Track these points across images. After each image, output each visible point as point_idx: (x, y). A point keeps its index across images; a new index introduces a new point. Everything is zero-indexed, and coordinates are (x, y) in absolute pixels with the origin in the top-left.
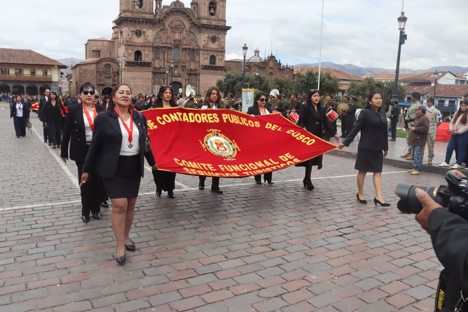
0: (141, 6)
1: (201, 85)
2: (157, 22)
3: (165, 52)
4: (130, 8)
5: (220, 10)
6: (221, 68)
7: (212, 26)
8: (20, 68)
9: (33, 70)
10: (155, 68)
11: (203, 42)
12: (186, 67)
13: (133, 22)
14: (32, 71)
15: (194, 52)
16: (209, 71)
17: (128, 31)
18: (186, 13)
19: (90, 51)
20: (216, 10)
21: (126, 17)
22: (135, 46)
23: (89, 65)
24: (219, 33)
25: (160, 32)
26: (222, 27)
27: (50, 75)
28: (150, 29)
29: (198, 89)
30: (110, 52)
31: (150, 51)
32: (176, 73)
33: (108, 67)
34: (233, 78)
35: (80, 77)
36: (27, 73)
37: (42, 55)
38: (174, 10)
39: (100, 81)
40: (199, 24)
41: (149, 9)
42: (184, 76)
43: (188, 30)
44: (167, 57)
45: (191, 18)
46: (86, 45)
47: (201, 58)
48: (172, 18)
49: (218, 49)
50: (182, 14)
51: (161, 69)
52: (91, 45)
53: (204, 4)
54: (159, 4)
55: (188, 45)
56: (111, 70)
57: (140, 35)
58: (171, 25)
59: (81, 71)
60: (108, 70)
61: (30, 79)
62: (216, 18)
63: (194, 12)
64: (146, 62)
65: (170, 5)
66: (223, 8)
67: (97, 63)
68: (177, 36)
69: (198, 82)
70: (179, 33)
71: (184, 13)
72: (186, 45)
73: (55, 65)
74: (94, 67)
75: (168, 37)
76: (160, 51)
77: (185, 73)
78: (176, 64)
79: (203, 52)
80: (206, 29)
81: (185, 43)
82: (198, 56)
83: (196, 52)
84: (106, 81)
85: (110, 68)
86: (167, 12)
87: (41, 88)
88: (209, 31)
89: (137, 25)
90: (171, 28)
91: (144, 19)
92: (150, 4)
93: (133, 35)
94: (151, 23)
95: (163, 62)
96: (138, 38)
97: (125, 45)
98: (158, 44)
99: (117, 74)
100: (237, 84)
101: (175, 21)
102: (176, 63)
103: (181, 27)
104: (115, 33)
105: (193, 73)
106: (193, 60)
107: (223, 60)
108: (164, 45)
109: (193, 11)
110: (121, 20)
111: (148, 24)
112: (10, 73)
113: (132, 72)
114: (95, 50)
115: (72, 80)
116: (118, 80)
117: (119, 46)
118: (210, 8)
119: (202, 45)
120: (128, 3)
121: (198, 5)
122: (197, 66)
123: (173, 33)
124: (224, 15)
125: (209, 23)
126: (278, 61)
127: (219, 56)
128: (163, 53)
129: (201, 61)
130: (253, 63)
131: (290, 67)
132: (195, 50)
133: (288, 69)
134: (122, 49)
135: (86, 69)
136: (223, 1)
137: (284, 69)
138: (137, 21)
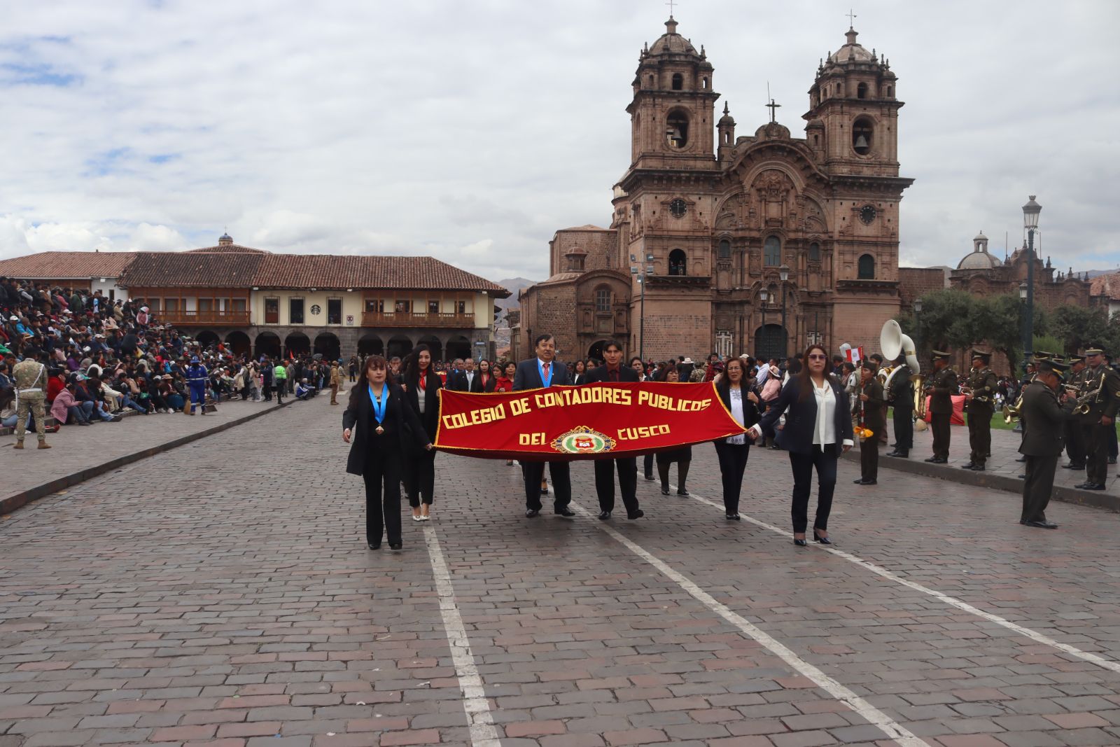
0: (682, 142)
1: (835, 333)
2: (723, 178)
3: (744, 250)
4: (657, 148)
5: (881, 138)
6: (888, 288)
7: (862, 180)
8: (407, 299)
9: (434, 302)
10: (718, 291)
11: (842, 220)
12: (797, 287)
13: (664, 182)
14: (432, 304)
15: (816, 247)
16: (858, 296)
17: (653, 204)
18: (796, 153)
19: (561, 258)
20: (872, 140)
21: (648, 171)
22: (670, 238)
23: (559, 289)
24: (882, 197)
25: (730, 203)
26: (890, 182)
27: (471, 312)
28: (707, 197)
30: (608, 258)
31: (708, 250)
32: (772, 302)
33: (604, 293)
34: (942, 308)
35: (538, 318)
36: (420, 309)
37: (455, 268)
38: (764, 145)
39: (584, 326)
40: (829, 177)
41: (702, 148)
42: (792, 310)
43: (800, 194)
44: (750, 264)
45: (807, 164)
46: (551, 243)
47: (836, 263)
48: (761, 167)
49: (880, 239)
50: (785, 154)
51: (734, 295)
52: (564, 243)
53: (842, 126)
54: (728, 133)
55: (802, 231)
56: (612, 298)
57: (682, 211)
58: (759, 185)
59: (541, 303)
60: (604, 300)
61: (426, 323)
62: (873, 159)
63: (816, 148)
64: (696, 278)
65: (753, 135)
66: (890, 133)
67: (578, 283)
68: (774, 210)
69: (828, 324)
70: (776, 202)
71: (791, 152)
72: (796, 231)
73: (483, 290)
74: (570, 292)
75: (750, 213)
76: (732, 250)
77: (794, 304)
78: (772, 280)
79: (842, 247)
80: (846, 188)
81: (793, 226)
82: (829, 258)
83: (822, 247)
84: (598, 325)
85: (609, 295)
86: (749, 152)
87: (449, 344)
88: (855, 193)
89: (673, 187)
90: (759, 190)
91: (691, 172)
92: (706, 136)
93: (665, 213)
94: (710, 180)
95: (739, 275)
96: (678, 218)
97: (647, 237)
98: (726, 232)
99: (625, 308)
100: (954, 325)
101: (769, 172)
102: (772, 277)
103: (783, 188)
104: (620, 212)
105: (814, 301)
106: (816, 269)
107: (893, 265)
108: (740, 234)
109: (812, 147)
110: (636, 176)
111: (701, 183)
112: (385, 311)
113: (664, 303)
114: (573, 253)
115: (518, 325)
116: (628, 323)
117: (630, 240)
118: (856, 136)
119: (837, 229)
120: (652, 137)
121: (826, 130)
122: (826, 284)
123: (763, 202)
124: (893, 151)
125: (856, 173)
126: (1045, 263)
127: (884, 257)
128: (739, 254)
129: (836, 270)
130: (972, 272)
131: (1079, 278)
132: (819, 244)
133: (1074, 284)
134: (638, 248)
135: (553, 297)
136: (889, 116)
137: (1062, 284)
138: (675, 178)
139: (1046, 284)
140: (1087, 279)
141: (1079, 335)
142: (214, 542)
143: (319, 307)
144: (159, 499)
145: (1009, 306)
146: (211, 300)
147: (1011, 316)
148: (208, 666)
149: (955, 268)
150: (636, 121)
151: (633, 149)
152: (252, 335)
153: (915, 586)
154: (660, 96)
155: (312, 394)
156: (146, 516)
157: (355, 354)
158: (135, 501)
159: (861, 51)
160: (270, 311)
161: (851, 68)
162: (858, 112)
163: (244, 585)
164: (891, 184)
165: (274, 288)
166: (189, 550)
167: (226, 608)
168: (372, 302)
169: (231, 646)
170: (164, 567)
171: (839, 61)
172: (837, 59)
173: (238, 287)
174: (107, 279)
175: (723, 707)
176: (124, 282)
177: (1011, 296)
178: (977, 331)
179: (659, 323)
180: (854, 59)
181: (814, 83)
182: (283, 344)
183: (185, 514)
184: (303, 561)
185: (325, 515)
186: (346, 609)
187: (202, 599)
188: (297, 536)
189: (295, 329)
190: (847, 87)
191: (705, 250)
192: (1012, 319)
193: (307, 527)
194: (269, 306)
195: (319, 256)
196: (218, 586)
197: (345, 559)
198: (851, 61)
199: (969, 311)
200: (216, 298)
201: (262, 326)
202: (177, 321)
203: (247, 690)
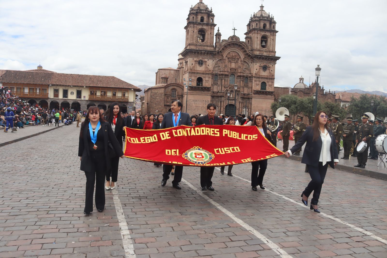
0: (203, 40)
1: (252, 108)
2: (216, 53)
3: (223, 78)
4: (194, 42)
5: (270, 43)
6: (271, 93)
7: (263, 57)
8: (105, 91)
9: (114, 92)
10: (213, 92)
11: (256, 70)
12: (240, 92)
13: (196, 54)
14: (114, 93)
15: (247, 79)
16: (260, 96)
17: (192, 61)
18: (241, 46)
19: (159, 78)
20: (267, 43)
21: (191, 50)
22: (197, 73)
23: (159, 89)
24: (270, 63)
25: (219, 62)
26: (272, 58)
27: (127, 96)
28: (211, 60)
29: (250, 111)
30: (176, 79)
32: (231, 97)
33: (174, 91)
34: (288, 101)
35: (151, 99)
36: (109, 94)
37: (122, 81)
38: (231, 43)
39: (167, 102)
41: (210, 43)
42: (238, 100)
43: (242, 60)
44: (224, 83)
45: (245, 50)
46: (156, 73)
47: (253, 84)
48: (229, 50)
49: (268, 77)
50: (238, 46)
51: (219, 94)
52: (161, 73)
53: (257, 38)
54: (219, 38)
55: (242, 73)
56: (177, 93)
57: (202, 64)
58: (229, 56)
59: (152, 94)
60: (174, 94)
61: (112, 99)
62: (267, 50)
64: (206, 87)
65: (227, 39)
66: (273, 41)
67: (165, 87)
68: (233, 65)
69: (250, 105)
70: (234, 63)
72: (241, 73)
73: (132, 88)
74: (162, 91)
75: (225, 66)
76: (218, 78)
77: (239, 97)
79: (256, 79)
80: (258, 59)
81: (239, 71)
82: (251, 83)
83: (249, 79)
85: (176, 92)
86: (226, 45)
88: (261, 61)
89: (199, 56)
90: (228, 58)
91: (206, 51)
92: (211, 39)
93: (196, 64)
94: (212, 54)
95: (220, 87)
96: (200, 66)
97: (189, 72)
98: (217, 72)
99: (181, 97)
100: (292, 107)
101: (232, 52)
102: (232, 88)
103: (237, 58)
104: (180, 64)
105: (246, 97)
106: (246, 86)
107: (272, 86)
108: (222, 73)
109: (247, 44)
110: (187, 51)
111: (209, 55)
112: (97, 94)
113: (194, 95)
114: (164, 77)
115: (144, 101)
117: (184, 73)
118: (262, 41)
119: (254, 73)
120: (193, 38)
121: (252, 39)
122: (250, 91)
123: (230, 62)
124: (274, 47)
125: (261, 54)
126: (322, 87)
127: (270, 83)
128: (221, 80)
129: (253, 86)
130: (298, 89)
131: (332, 93)
132: (248, 77)
133: (331, 95)
134: (186, 76)
135: (156, 92)
136: (273, 35)
137: (327, 95)
138: (200, 53)
139: (322, 95)
140: (334, 93)
141: (332, 112)
142: (33, 175)
143: (73, 92)
144: (13, 159)
145: (310, 101)
146: (34, 88)
147: (310, 104)
148: (29, 219)
149: (293, 88)
150: (188, 32)
151: (186, 42)
152: (49, 101)
153: (275, 193)
154: (196, 24)
155: (70, 123)
156: (7, 165)
157: (86, 110)
158: (4, 160)
159: (265, 13)
160: (55, 93)
161: (261, 18)
162: (263, 33)
163: (43, 190)
164: (273, 58)
165: (57, 85)
166: (23, 177)
167: (37, 198)
168: (93, 91)
169: (38, 212)
170: (14, 184)
171: (257, 16)
172: (257, 15)
173: (44, 84)
175: (210, 233)
177: (311, 98)
178: (299, 109)
179: (193, 102)
180: (262, 15)
181: (249, 23)
182: (60, 105)
183: (22, 165)
184: (65, 182)
185: (74, 166)
186: (80, 199)
187: (27, 195)
188: (63, 173)
189: (65, 100)
190: (259, 25)
191: (209, 78)
192: (310, 106)
193: (67, 170)
194: (55, 92)
195: (74, 74)
196: (34, 190)
197: (80, 181)
198: (262, 16)
199: (297, 102)
200: (36, 88)
201: (52, 99)
202: (21, 95)
203: (43, 227)
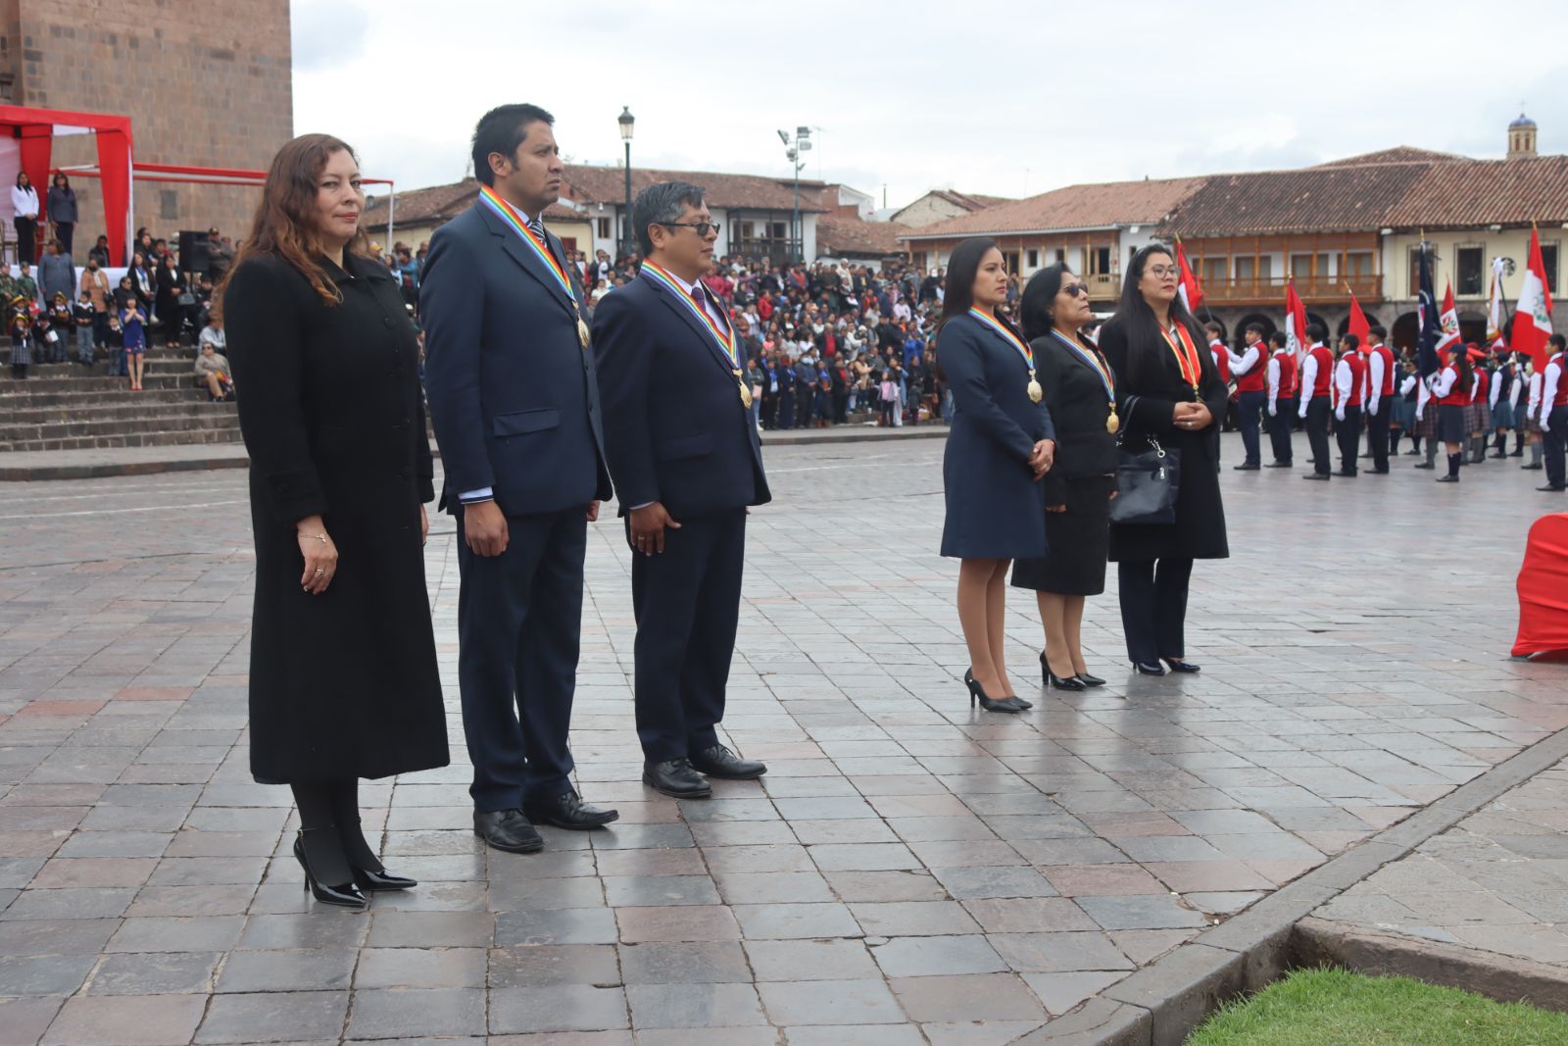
143: (1512, 261)
146: (1312, 257)
152: (1387, 318)
173: (1356, 230)
174: (1142, 228)
176: (1165, 232)
189: (1467, 307)
194: (1417, 265)
200: (1320, 252)
201: (1404, 302)
202: (1253, 296)
